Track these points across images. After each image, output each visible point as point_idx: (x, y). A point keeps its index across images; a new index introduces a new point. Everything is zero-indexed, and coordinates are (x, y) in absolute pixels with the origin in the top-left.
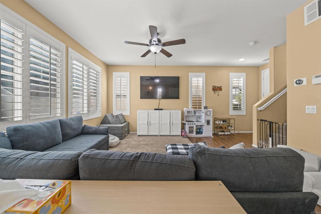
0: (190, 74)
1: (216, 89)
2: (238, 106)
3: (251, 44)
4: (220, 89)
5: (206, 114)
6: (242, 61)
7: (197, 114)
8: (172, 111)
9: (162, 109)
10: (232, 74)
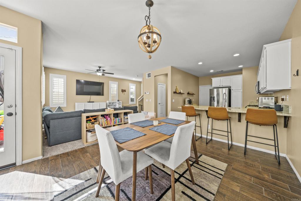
0: (110, 82)
1: (123, 91)
2: (133, 100)
3: (136, 76)
4: (125, 91)
5: (119, 104)
6: (134, 79)
7: (114, 104)
8: (101, 103)
9: (94, 102)
10: (130, 84)
